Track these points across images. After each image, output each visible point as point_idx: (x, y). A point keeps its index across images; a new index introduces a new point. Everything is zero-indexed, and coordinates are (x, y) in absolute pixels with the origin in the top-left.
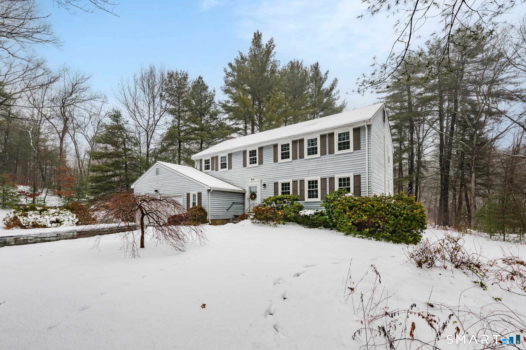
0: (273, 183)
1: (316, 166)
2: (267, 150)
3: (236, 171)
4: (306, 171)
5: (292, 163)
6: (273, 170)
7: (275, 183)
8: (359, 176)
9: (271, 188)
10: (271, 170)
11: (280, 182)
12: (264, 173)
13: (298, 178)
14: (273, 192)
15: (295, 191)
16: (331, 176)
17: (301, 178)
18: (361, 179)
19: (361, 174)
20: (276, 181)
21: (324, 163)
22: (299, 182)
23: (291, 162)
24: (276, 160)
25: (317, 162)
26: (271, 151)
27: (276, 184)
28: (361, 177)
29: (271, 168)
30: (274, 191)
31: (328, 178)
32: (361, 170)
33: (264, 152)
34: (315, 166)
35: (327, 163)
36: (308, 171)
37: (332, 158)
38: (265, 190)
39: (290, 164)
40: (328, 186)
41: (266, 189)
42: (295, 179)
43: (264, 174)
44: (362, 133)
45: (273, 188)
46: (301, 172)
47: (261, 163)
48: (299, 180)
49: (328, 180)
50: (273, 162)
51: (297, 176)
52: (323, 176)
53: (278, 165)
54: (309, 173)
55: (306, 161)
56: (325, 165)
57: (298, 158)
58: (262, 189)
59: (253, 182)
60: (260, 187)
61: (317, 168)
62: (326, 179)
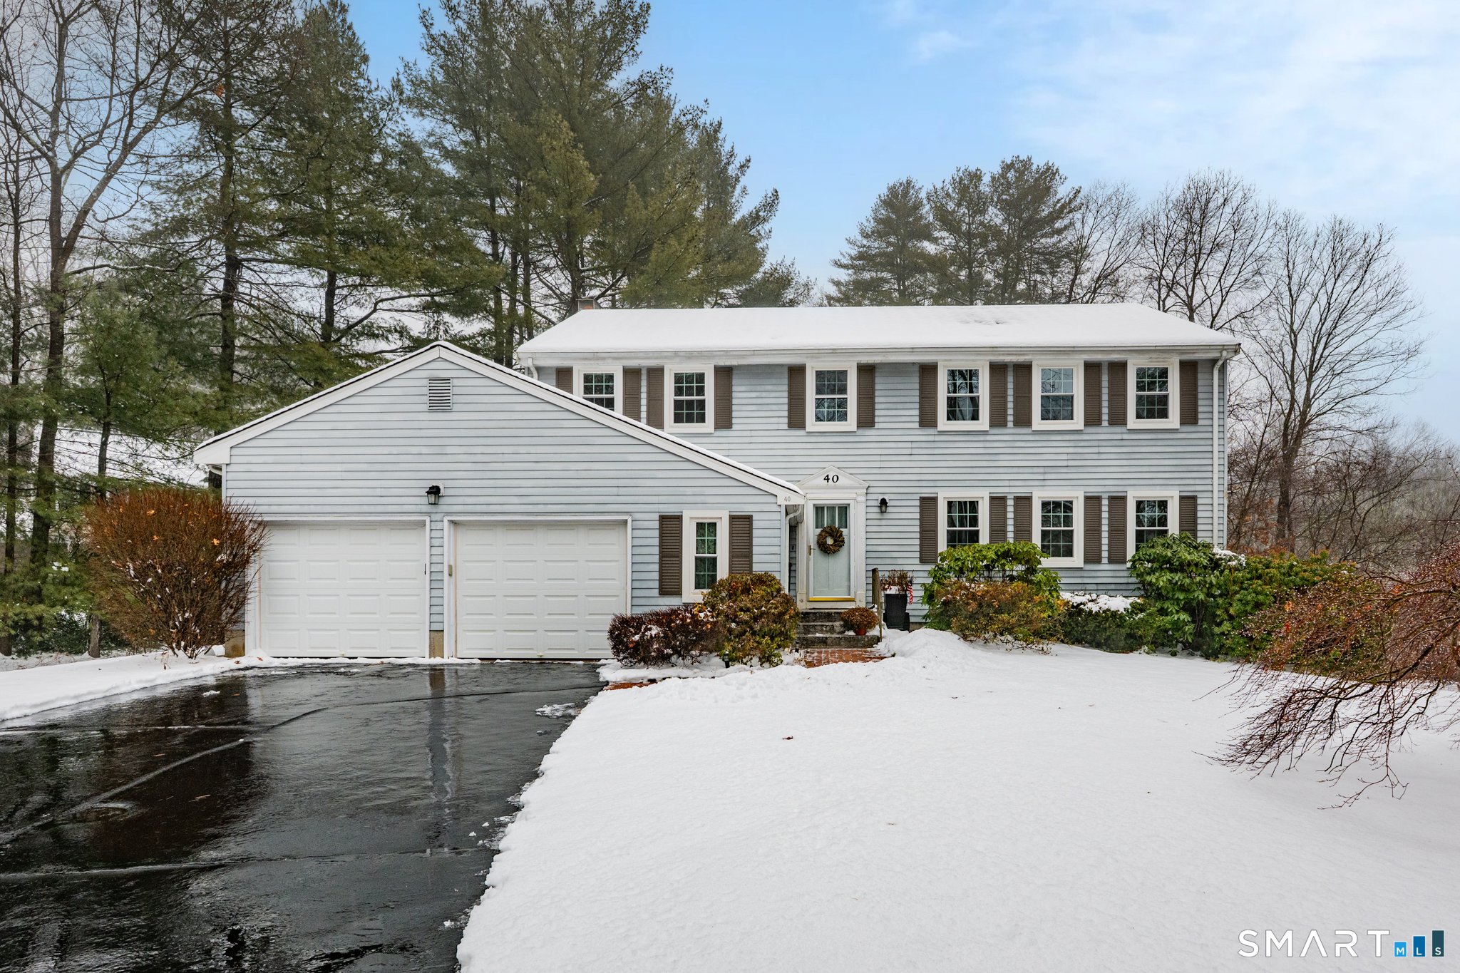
0: (917, 497)
1: (1070, 457)
2: (890, 380)
3: (753, 440)
4: (1036, 470)
5: (988, 438)
6: (915, 451)
7: (922, 499)
8: (1194, 498)
9: (909, 516)
10: (909, 451)
11: (944, 496)
12: (878, 458)
13: (1011, 490)
14: (918, 529)
15: (998, 530)
16: (1116, 491)
17: (1021, 491)
18: (1199, 508)
19: (1199, 495)
20: (927, 492)
21: (1096, 450)
22: (1010, 502)
23: (985, 433)
24: (927, 420)
25: (1072, 444)
26: (909, 386)
27: (928, 504)
28: (1199, 501)
29: (909, 445)
30: (921, 526)
31: (1105, 496)
32: (1198, 482)
33: (881, 385)
34: (1065, 457)
35: (1102, 450)
36: (1041, 470)
37: (1119, 437)
38: (884, 522)
39: (982, 438)
40: (1105, 522)
41: (886, 516)
42: (1000, 491)
43: (878, 464)
44: (1202, 379)
45: (918, 516)
46: (1021, 470)
47: (867, 419)
48: (1009, 496)
49: (1105, 502)
50: (917, 425)
51: (1007, 483)
52: (1094, 491)
53: (937, 438)
54: (1047, 476)
55: (1037, 438)
56: (1095, 456)
57: (1010, 424)
58: (870, 516)
59: (835, 488)
60: (862, 508)
61: (1071, 463)
62: (1099, 499)
